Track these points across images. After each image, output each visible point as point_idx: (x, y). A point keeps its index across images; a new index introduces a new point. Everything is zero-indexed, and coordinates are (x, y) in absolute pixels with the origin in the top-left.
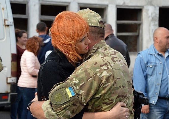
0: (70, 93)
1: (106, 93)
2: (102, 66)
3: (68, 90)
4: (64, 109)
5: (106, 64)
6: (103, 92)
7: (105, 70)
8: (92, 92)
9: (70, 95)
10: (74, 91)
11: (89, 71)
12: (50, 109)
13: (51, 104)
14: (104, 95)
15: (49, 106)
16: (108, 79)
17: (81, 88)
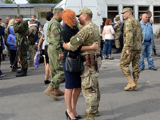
0: (78, 39)
1: (90, 39)
2: (90, 29)
3: (77, 38)
4: (76, 45)
5: (91, 29)
6: (89, 39)
7: (91, 31)
8: (86, 39)
9: (78, 40)
10: (80, 38)
11: (85, 31)
12: (71, 46)
13: (71, 43)
14: (90, 40)
15: (71, 44)
16: (91, 34)
17: (82, 37)
